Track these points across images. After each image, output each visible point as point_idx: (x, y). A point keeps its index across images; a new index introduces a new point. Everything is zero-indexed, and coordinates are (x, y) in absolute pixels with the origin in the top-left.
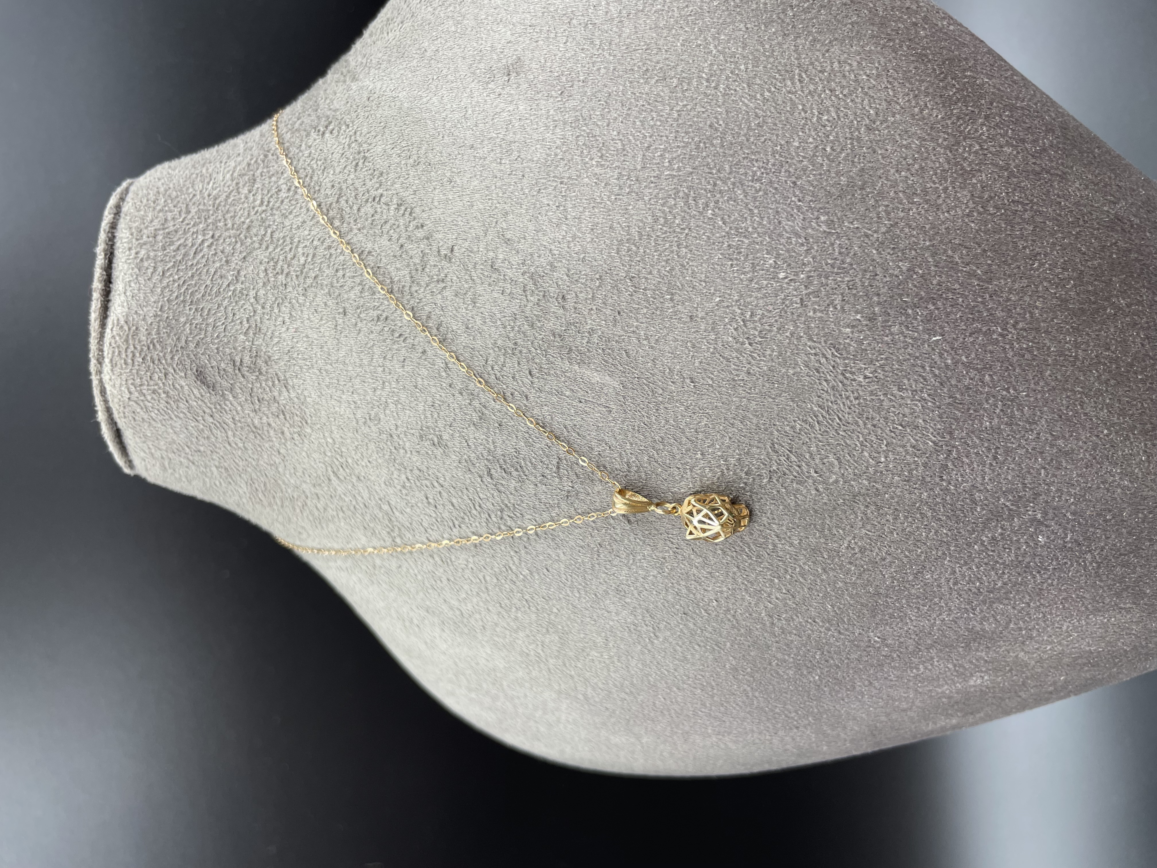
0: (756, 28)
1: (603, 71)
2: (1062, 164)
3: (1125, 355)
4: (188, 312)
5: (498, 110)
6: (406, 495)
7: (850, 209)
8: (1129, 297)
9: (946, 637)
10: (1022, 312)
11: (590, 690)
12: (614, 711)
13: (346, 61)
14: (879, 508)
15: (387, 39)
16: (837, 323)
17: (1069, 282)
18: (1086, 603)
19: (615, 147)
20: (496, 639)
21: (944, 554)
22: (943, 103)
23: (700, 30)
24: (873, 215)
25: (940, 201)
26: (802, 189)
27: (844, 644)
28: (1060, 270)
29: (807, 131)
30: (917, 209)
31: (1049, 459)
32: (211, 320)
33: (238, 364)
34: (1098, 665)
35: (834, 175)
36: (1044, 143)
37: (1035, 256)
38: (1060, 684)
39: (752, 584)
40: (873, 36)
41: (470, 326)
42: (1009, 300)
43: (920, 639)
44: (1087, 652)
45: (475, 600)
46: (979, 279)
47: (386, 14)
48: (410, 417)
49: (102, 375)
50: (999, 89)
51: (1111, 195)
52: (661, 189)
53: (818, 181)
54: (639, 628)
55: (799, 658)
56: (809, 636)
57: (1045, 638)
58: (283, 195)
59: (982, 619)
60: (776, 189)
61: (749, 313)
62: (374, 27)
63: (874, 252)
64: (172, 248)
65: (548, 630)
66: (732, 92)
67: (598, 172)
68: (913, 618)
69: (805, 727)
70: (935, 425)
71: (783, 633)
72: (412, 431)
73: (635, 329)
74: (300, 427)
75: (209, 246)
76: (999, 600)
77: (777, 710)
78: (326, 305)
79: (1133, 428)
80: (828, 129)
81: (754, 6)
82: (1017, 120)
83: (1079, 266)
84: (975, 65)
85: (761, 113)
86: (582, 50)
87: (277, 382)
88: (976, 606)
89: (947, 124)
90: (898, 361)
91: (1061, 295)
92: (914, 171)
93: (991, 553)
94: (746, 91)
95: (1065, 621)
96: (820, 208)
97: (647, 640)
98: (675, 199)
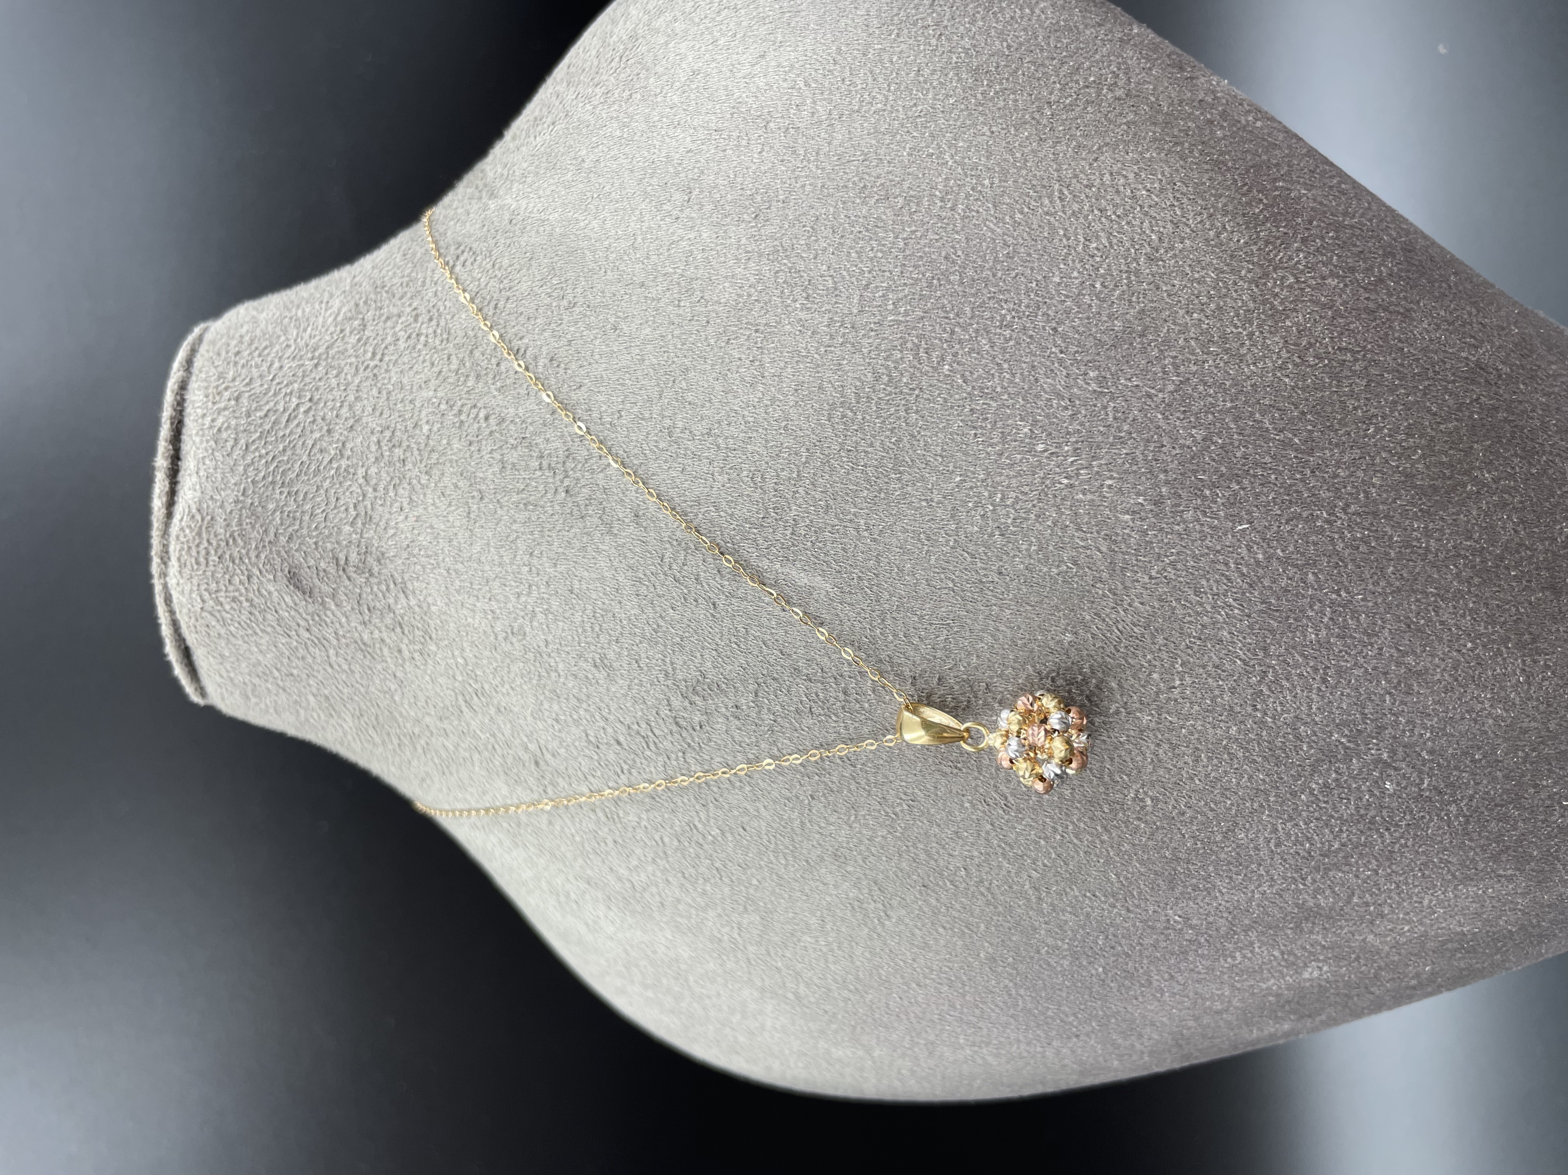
0: (1004, 132)
1: (808, 188)
2: (1405, 298)
3: (1493, 545)
4: (278, 496)
5: (675, 238)
6: (560, 731)
7: (1128, 362)
8: (1496, 470)
9: (1269, 915)
10: (1354, 491)
11: (802, 986)
12: (834, 1015)
13: (482, 171)
14: (1174, 747)
15: (534, 144)
16: (1113, 508)
17: (1415, 452)
18: (1452, 868)
19: (824, 285)
20: (679, 919)
21: (1261, 806)
22: (1247, 224)
23: (932, 135)
24: (1157, 369)
25: (1243, 351)
26: (1064, 337)
27: (1134, 925)
28: (1403, 437)
29: (1070, 262)
30: (1214, 361)
31: (1395, 681)
32: (307, 507)
33: (342, 562)
34: (1475, 951)
35: (1106, 319)
36: (1381, 272)
37: (1368, 420)
38: (1425, 976)
39: (1012, 847)
40: (1155, 140)
41: (641, 513)
42: (1336, 476)
43: (1234, 918)
44: (1457, 933)
45: (650, 869)
46: (1296, 450)
47: (533, 112)
48: (563, 630)
49: (168, 579)
50: (1321, 203)
51: (1472, 337)
52: (884, 339)
53: (1085, 327)
54: (865, 905)
55: (1076, 943)
56: (1088, 915)
57: (1401, 916)
58: (402, 344)
59: (1314, 890)
60: (1031, 337)
61: (999, 496)
62: (518, 128)
63: (1160, 416)
64: (258, 415)
65: (745, 908)
66: (974, 214)
67: (803, 317)
68: (1224, 890)
69: (1087, 1035)
70: (1244, 638)
71: (1054, 910)
72: (567, 649)
73: (853, 517)
74: (422, 644)
75: (307, 412)
76: (1337, 867)
77: (1050, 1013)
78: (456, 486)
79: (1505, 640)
80: (1098, 259)
81: (1001, 104)
82: (1344, 242)
83: (1429, 430)
84: (1289, 173)
85: (1010, 240)
86: (782, 161)
87: (392, 586)
88: (1307, 874)
89: (1252, 250)
90: (1194, 557)
91: (1405, 468)
92: (1209, 313)
93: (1323, 805)
94: (992, 212)
95: (1426, 893)
96: (1088, 362)
97: (876, 921)
98: (901, 351)
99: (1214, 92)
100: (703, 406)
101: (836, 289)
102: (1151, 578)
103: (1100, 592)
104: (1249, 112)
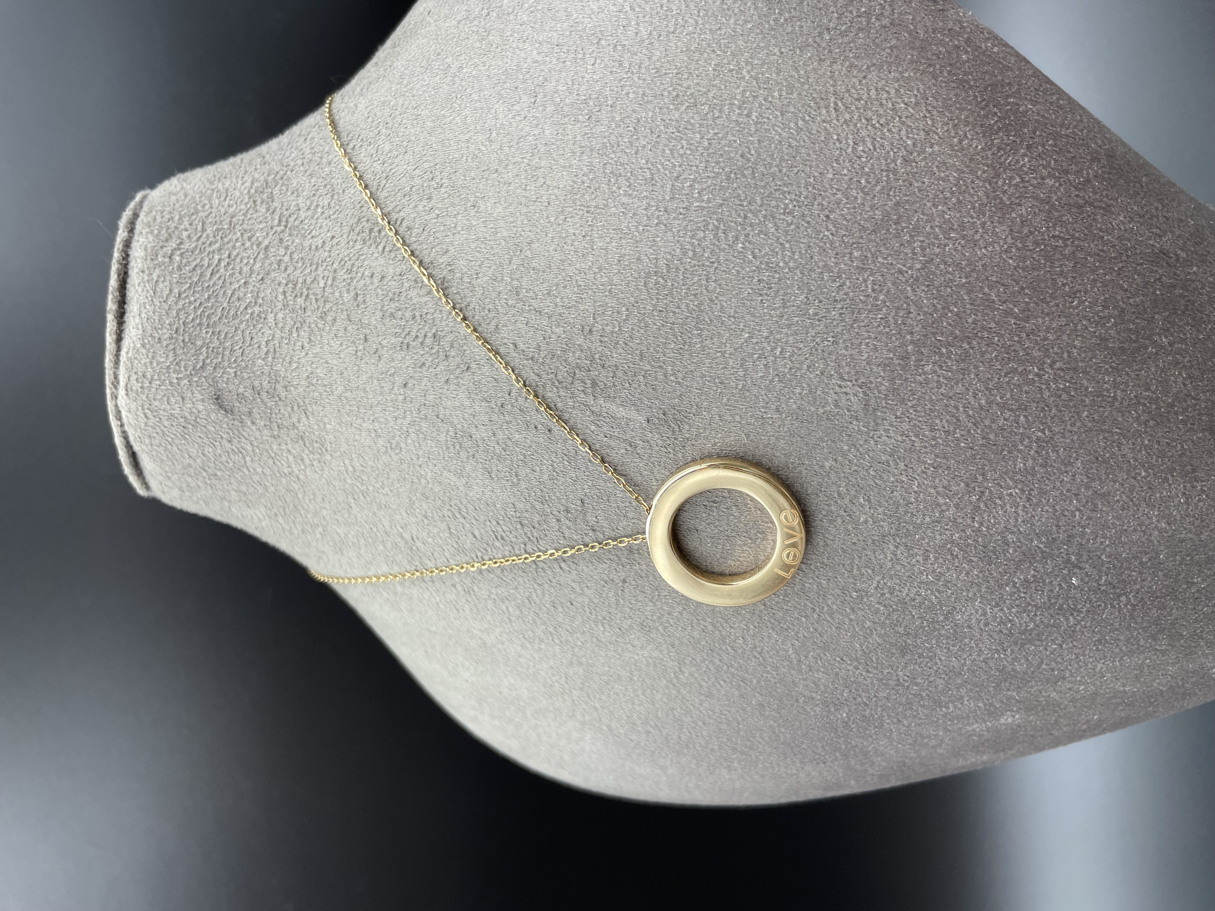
0: (791, 53)
1: (631, 96)
2: (1107, 195)
3: (1166, 396)
4: (204, 335)
5: (524, 133)
6: (428, 525)
7: (885, 244)
8: (1172, 335)
9: (976, 677)
10: (1059, 351)
11: (614, 722)
12: (639, 742)
14: (909, 549)
17: (1109, 320)
18: (1121, 644)
19: (643, 176)
21: (975, 594)
22: (984, 133)
23: (733, 55)
24: (908, 250)
25: (977, 237)
26: (835, 223)
27: (872, 683)
29: (841, 162)
30: (954, 245)
31: (1084, 501)
32: (228, 344)
33: (256, 389)
34: (1133, 705)
35: (868, 209)
36: (1088, 174)
37: (1074, 294)
38: (1093, 722)
39: (780, 623)
40: (912, 62)
42: (1046, 339)
43: (950, 678)
44: (1121, 692)
45: (497, 630)
46: (1016, 318)
47: (408, 24)
48: (431, 447)
49: (118, 400)
50: (1043, 116)
51: (1158, 228)
52: (690, 221)
53: (851, 215)
54: (664, 663)
55: (826, 695)
56: (837, 674)
57: (1079, 678)
58: (303, 214)
59: (1013, 659)
60: (808, 222)
61: (779, 349)
63: (909, 288)
64: (187, 268)
66: (765, 120)
67: (625, 202)
68: (943, 658)
69: (832, 762)
71: (810, 670)
72: (434, 462)
73: (662, 364)
74: (320, 455)
75: (226, 266)
76: (1030, 642)
77: (804, 746)
78: (346, 330)
79: (1171, 470)
80: (864, 160)
81: (790, 29)
82: (1061, 149)
83: (1121, 303)
84: (1018, 92)
85: (794, 143)
86: (611, 72)
87: (296, 408)
88: (1008, 647)
89: (987, 155)
90: (931, 400)
91: (1100, 334)
92: (951, 205)
93: (1023, 595)
94: (780, 119)
95: (1098, 662)
96: (853, 243)
97: (672, 674)
98: (704, 232)
99: (960, 22)
100: (544, 272)
101: (652, 179)
102: (897, 417)
103: (856, 428)
104: (988, 39)
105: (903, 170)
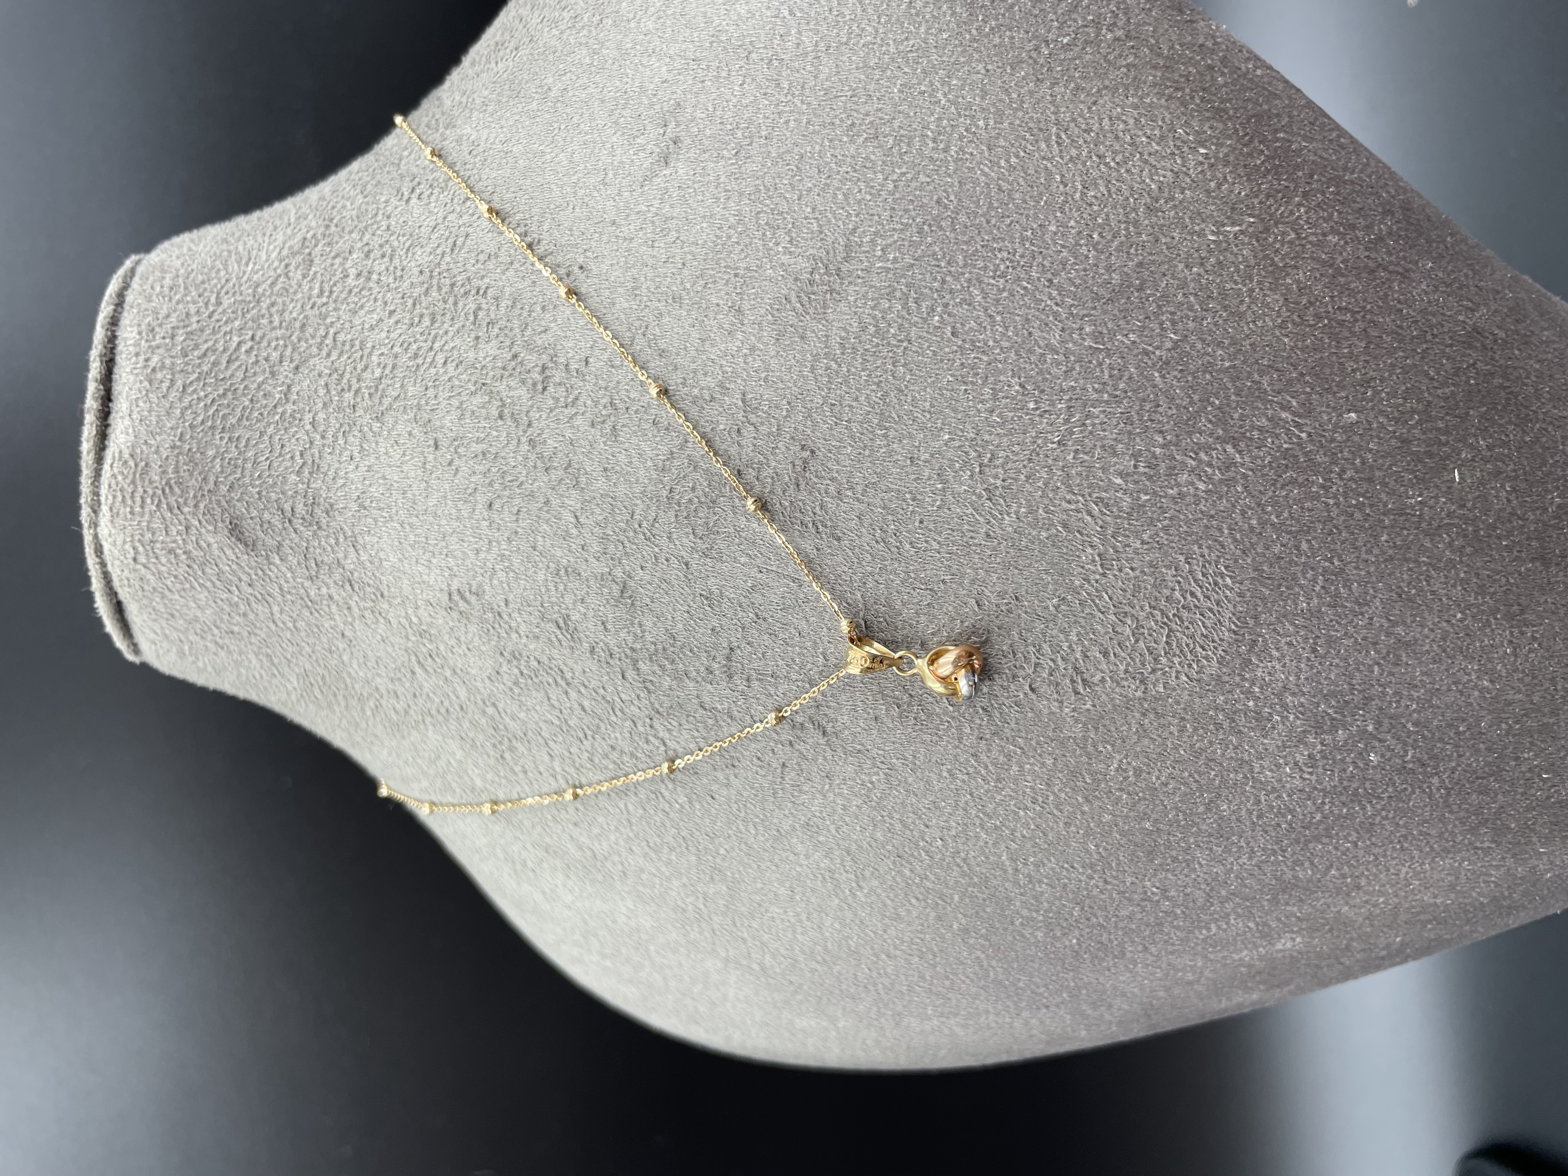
0: (1000, 70)
1: (792, 124)
2: (1404, 258)
3: (1485, 515)
6: (519, 695)
7: (1125, 317)
8: (1491, 437)
9: (1247, 887)
10: (1350, 456)
11: (768, 957)
12: (801, 986)
13: (438, 99)
14: (1159, 717)
15: (495, 70)
17: (1412, 418)
18: (1432, 841)
19: (808, 228)
20: (641, 888)
21: (1245, 777)
22: (1248, 175)
23: (924, 71)
24: (1155, 326)
25: (1243, 308)
26: (1060, 289)
27: (1111, 898)
28: (1401, 401)
29: (1067, 211)
30: (1213, 318)
31: (1384, 651)
32: (250, 454)
33: (289, 514)
34: (1446, 922)
35: (1103, 271)
36: (1380, 230)
37: (1367, 383)
38: (1394, 947)
39: (990, 818)
40: (1155, 85)
42: (1333, 440)
43: (1212, 889)
44: (1431, 905)
45: (613, 837)
47: (494, 36)
48: (525, 589)
49: (99, 529)
50: (1321, 157)
51: (1469, 300)
52: (871, 287)
53: (1081, 279)
54: (837, 876)
55: (1051, 915)
56: (1065, 886)
57: (1377, 888)
58: (351, 281)
59: (1293, 862)
60: (1025, 288)
61: (989, 455)
62: (478, 53)
63: (1156, 374)
64: (196, 353)
65: (712, 878)
66: (968, 156)
67: (786, 262)
68: (1204, 862)
69: (1057, 1006)
71: (1030, 882)
72: (529, 609)
74: (374, 601)
75: (248, 352)
76: (1317, 839)
77: (1021, 984)
78: (410, 434)
79: (1494, 612)
80: (1096, 208)
81: (997, 41)
82: (1345, 198)
83: (1426, 395)
84: (1290, 124)
85: (1005, 186)
86: (765, 94)
87: (341, 540)
88: (1288, 846)
89: (1253, 203)
91: (1401, 434)
92: (1209, 268)
93: (1307, 776)
94: (986, 154)
95: (1403, 865)
96: (1084, 316)
97: (847, 892)
98: (890, 300)
99: (1213, 37)
102: (1143, 543)
105: (1147, 222)
